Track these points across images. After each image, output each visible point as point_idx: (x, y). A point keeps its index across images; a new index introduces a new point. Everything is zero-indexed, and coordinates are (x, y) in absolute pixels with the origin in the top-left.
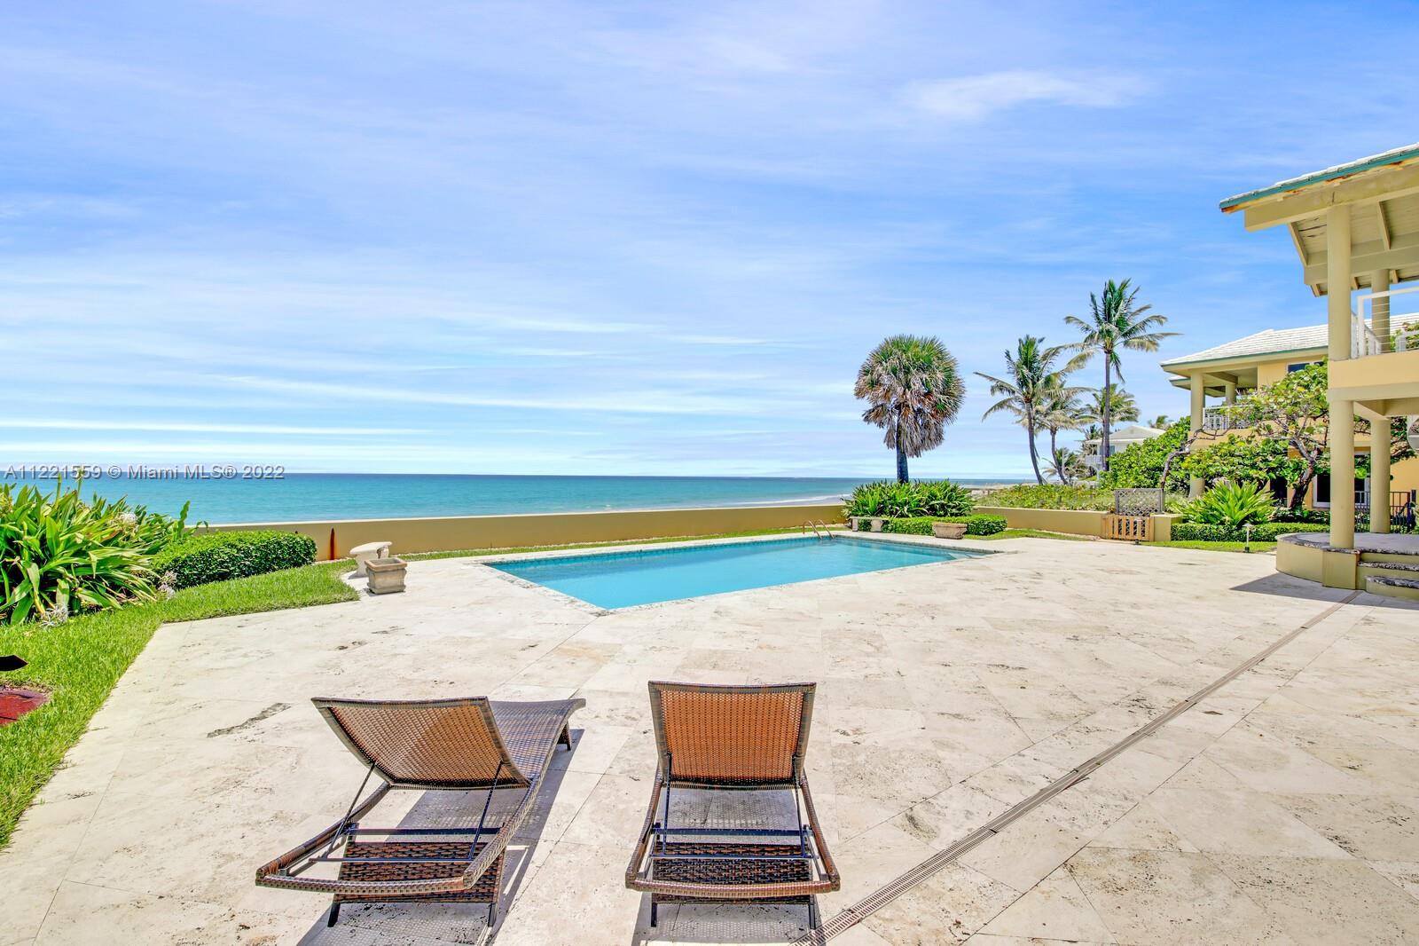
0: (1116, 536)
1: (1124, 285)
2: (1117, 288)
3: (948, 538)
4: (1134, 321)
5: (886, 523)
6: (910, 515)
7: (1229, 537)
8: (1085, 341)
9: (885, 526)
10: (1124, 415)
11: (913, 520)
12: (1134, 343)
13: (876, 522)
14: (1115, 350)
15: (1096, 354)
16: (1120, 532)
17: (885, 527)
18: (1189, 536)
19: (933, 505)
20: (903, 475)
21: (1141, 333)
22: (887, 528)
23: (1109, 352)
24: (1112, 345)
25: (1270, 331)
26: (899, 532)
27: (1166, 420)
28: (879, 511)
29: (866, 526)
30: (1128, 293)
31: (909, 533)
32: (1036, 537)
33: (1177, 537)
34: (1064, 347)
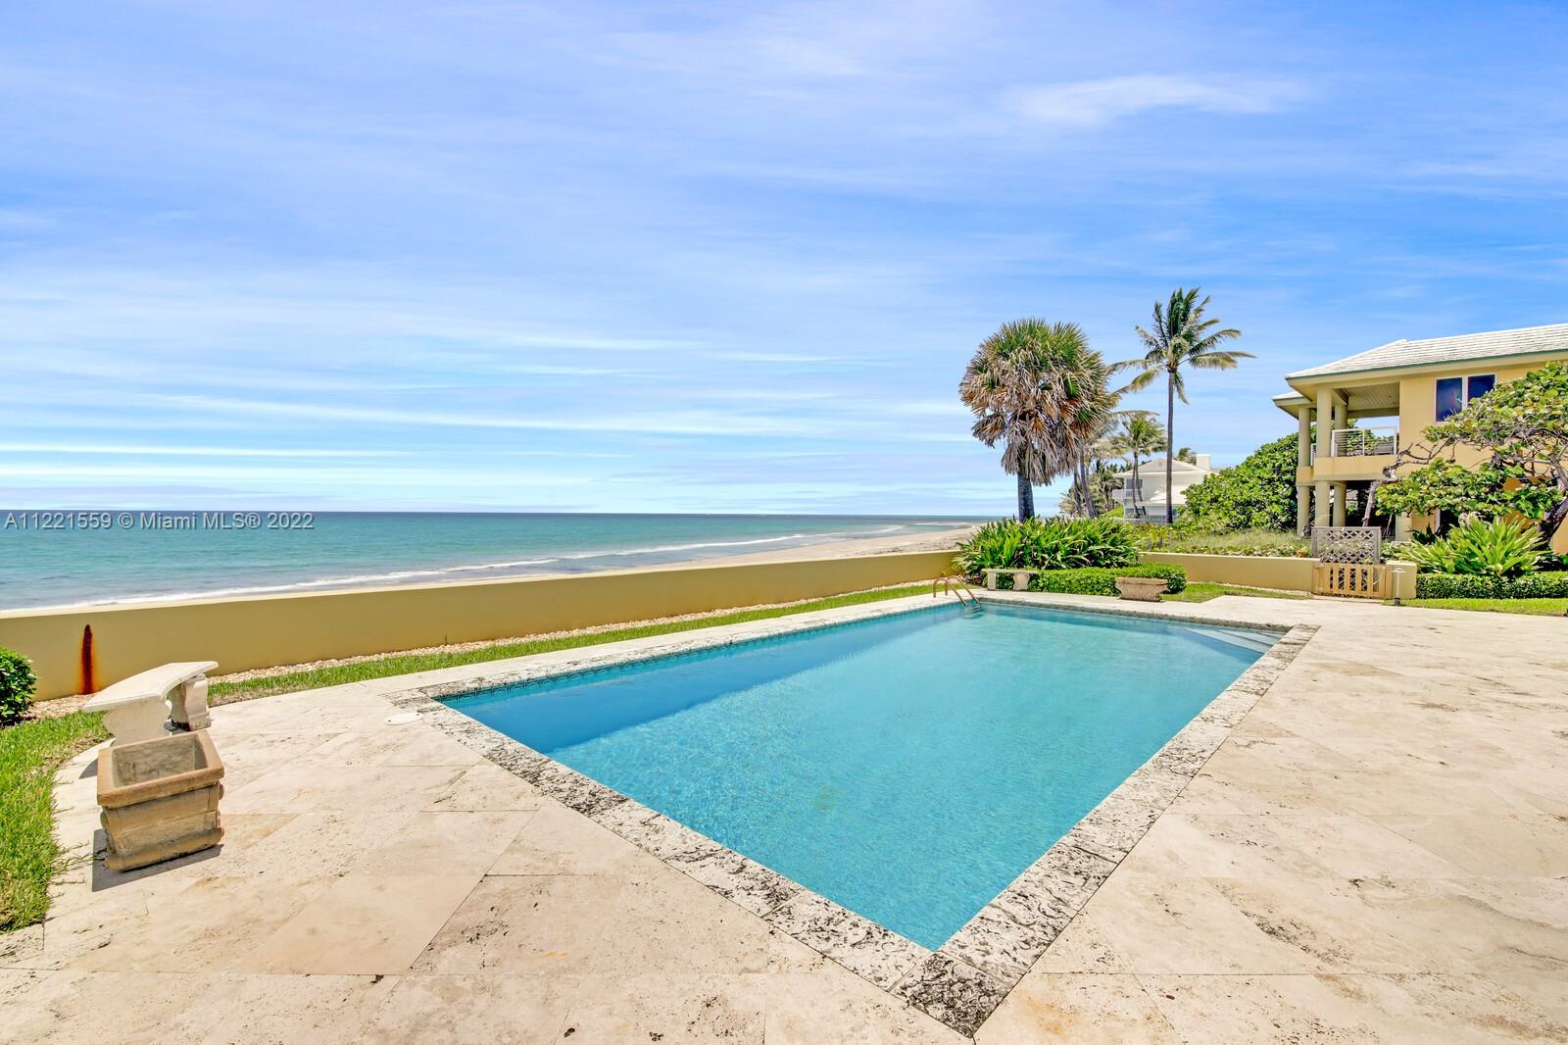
0: (1336, 590)
1: (1192, 295)
2: (1184, 297)
3: (1143, 600)
4: (1203, 336)
5: (1033, 577)
6: (1064, 566)
7: (1499, 593)
8: (1147, 358)
9: (1034, 581)
10: (1156, 445)
11: (1068, 573)
12: (1204, 360)
13: (1021, 576)
14: (1180, 369)
15: (1161, 373)
16: (1341, 586)
17: (1034, 585)
18: (1444, 592)
19: (1092, 551)
20: (1027, 510)
21: (1210, 350)
22: (1037, 585)
23: (1173, 370)
24: (1176, 363)
25: (1403, 342)
26: (1054, 590)
27: (1189, 452)
28: (1018, 561)
29: (1005, 582)
30: (1196, 303)
31: (1071, 591)
32: (1240, 594)
33: (1424, 592)
34: (1124, 364)
